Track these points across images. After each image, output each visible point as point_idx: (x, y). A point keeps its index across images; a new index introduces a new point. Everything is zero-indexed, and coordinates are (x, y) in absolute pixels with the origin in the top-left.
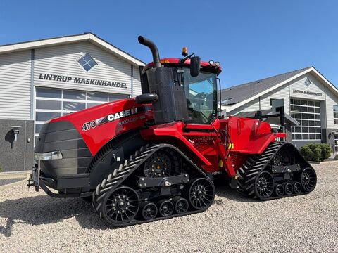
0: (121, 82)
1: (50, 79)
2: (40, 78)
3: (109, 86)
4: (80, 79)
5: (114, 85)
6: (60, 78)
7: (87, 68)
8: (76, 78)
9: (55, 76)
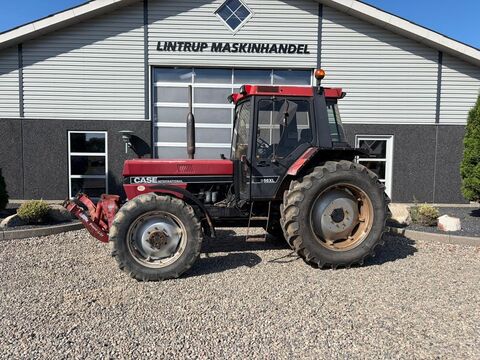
0: (297, 43)
1: (174, 50)
2: (158, 49)
3: (273, 54)
4: (220, 44)
5: (285, 49)
6: (188, 46)
7: (234, 23)
8: (214, 44)
9: (180, 43)
